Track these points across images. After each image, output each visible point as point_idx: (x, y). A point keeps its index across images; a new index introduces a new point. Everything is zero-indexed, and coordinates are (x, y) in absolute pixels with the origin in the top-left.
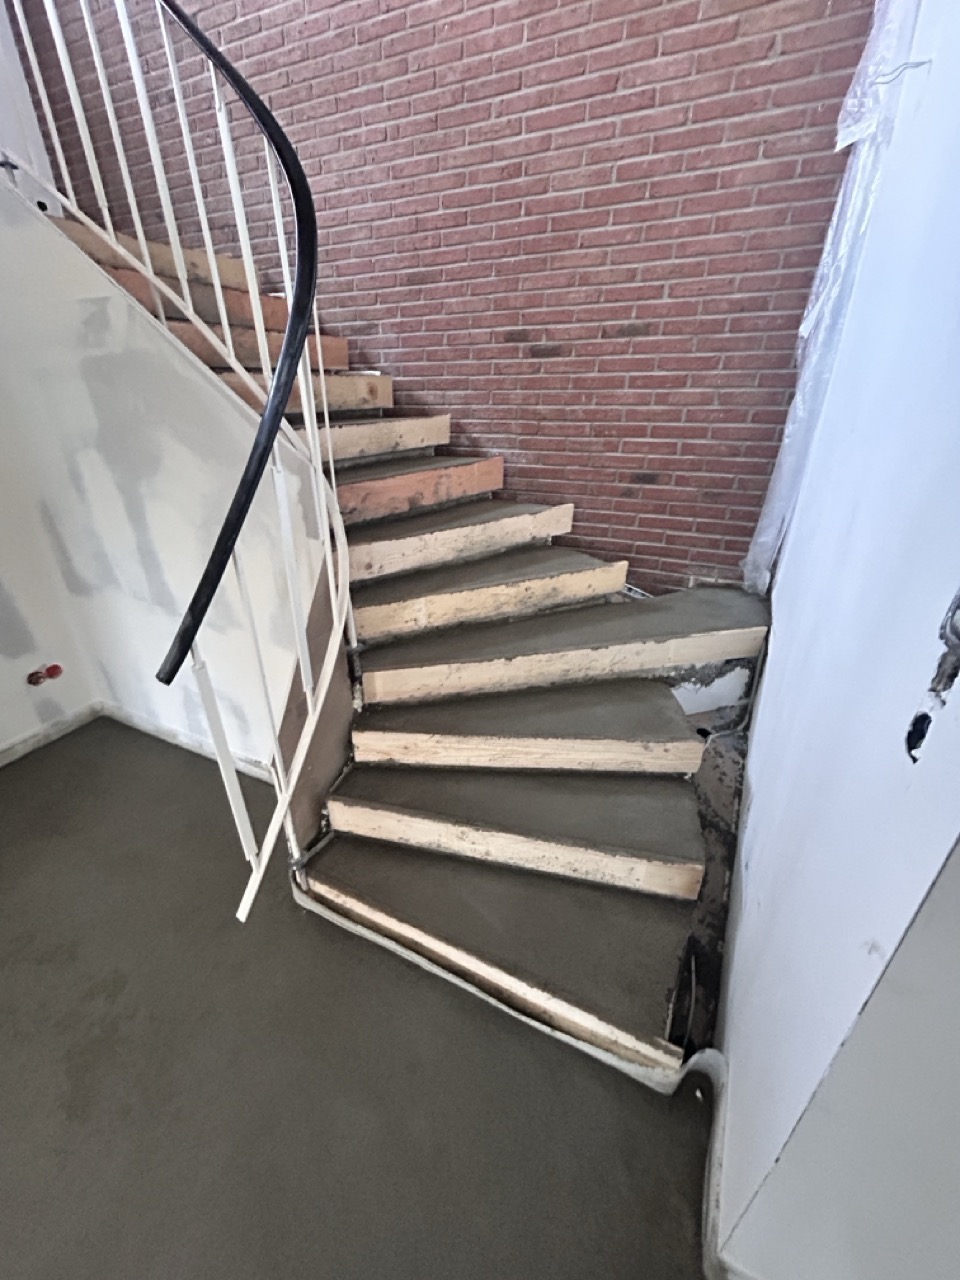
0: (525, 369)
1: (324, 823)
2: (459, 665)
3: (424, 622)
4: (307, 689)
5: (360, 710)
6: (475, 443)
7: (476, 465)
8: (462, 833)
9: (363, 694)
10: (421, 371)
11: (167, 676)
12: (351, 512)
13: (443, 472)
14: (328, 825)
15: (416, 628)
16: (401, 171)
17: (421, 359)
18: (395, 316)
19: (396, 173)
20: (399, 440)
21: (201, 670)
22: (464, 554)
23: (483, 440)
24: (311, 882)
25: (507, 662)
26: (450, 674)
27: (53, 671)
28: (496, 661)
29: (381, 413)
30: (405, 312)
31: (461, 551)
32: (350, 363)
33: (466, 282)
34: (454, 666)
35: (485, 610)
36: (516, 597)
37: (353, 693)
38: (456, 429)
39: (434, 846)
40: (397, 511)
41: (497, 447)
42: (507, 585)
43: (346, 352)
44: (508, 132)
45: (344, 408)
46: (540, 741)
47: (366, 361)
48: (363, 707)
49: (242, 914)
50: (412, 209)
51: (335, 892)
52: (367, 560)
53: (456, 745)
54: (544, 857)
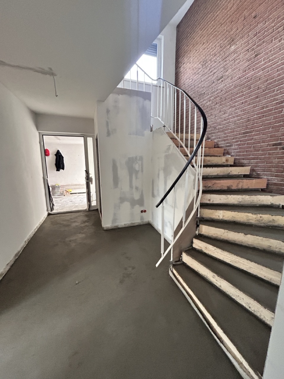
0: (279, 153)
1: (181, 258)
2: (228, 231)
3: (221, 217)
4: (184, 221)
5: (197, 234)
6: (258, 174)
7: (254, 180)
8: (214, 275)
9: (199, 230)
10: (243, 155)
11: (157, 206)
12: (209, 187)
13: (241, 181)
14: (182, 259)
15: (219, 218)
16: (246, 109)
17: (244, 152)
18: (238, 142)
19: (244, 110)
20: (230, 172)
21: (163, 207)
22: (241, 203)
23: (261, 174)
24: (173, 269)
25: (245, 235)
26: (225, 233)
27: (145, 211)
28: (240, 233)
29: (229, 166)
30: (241, 141)
31: (240, 202)
32: (224, 154)
33: (261, 132)
34: (226, 231)
35: (243, 220)
36: (255, 218)
37: (196, 229)
38: (252, 170)
39: (205, 277)
40: (223, 189)
41: (266, 176)
42: (252, 214)
43: (223, 151)
44: (280, 94)
45: (217, 164)
46: (249, 261)
47: (228, 153)
48: (199, 234)
49: (157, 265)
50: (247, 117)
51: (177, 274)
52: (209, 198)
53: (220, 252)
54: (239, 296)
